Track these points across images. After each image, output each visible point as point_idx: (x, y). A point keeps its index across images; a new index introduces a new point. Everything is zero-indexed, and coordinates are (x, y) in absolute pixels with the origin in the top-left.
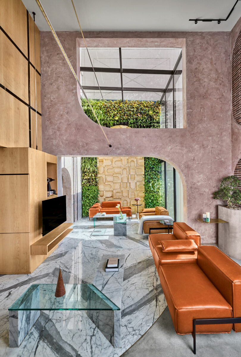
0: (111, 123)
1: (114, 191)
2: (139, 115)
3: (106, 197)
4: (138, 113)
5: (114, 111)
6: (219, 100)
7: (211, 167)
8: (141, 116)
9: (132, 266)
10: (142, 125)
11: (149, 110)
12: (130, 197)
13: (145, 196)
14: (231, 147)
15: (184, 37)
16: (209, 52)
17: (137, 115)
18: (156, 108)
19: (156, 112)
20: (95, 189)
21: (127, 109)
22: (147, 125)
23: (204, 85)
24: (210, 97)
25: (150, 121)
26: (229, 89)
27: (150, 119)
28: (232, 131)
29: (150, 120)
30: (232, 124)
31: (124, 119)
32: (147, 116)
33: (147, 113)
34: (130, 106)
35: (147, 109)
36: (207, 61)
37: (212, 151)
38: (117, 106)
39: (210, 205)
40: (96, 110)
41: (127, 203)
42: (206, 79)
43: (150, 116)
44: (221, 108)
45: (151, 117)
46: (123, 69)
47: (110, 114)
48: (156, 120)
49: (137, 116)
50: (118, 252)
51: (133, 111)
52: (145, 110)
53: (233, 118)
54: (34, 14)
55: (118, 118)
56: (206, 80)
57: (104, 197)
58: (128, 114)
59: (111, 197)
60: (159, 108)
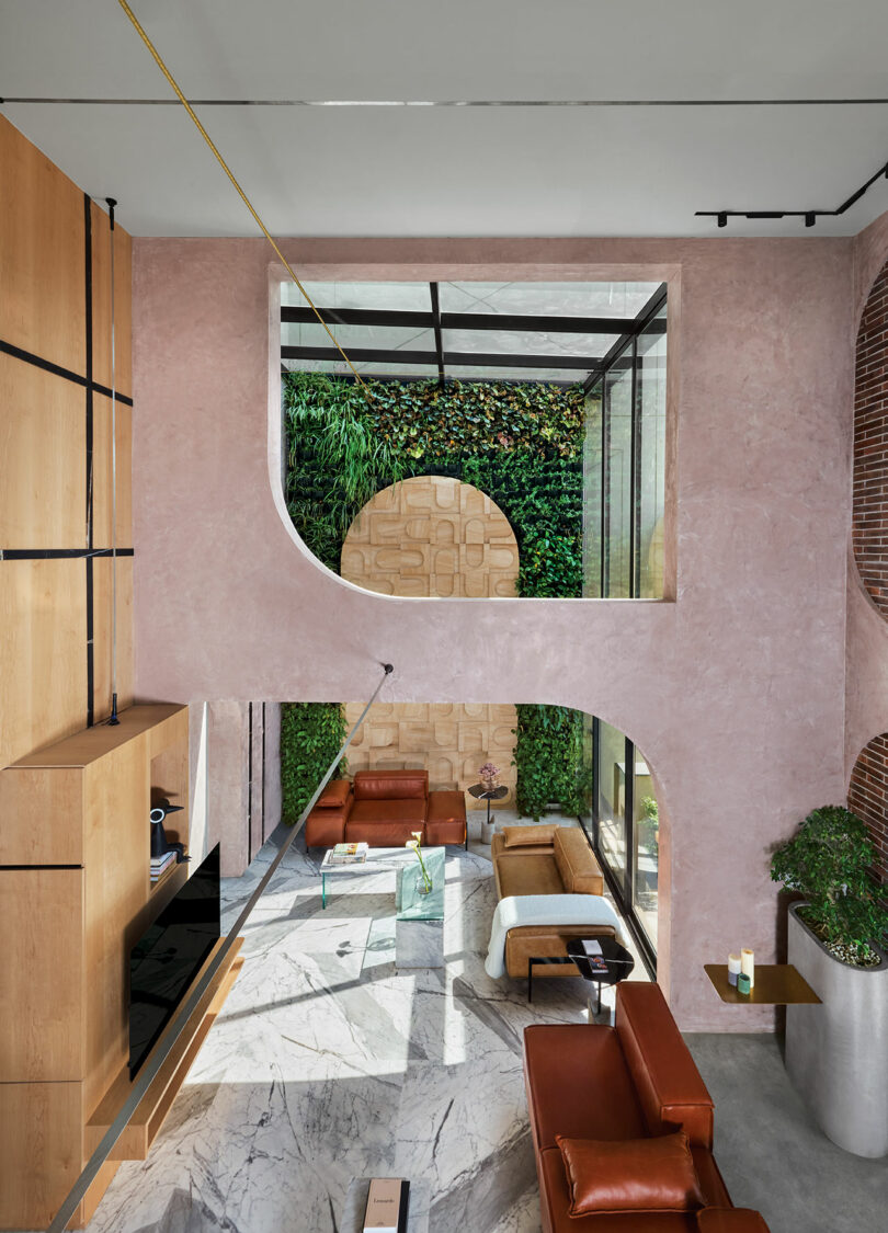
0: (395, 471)
1: (403, 726)
2: (501, 440)
3: (371, 748)
4: (500, 431)
5: (410, 424)
6: (802, 495)
7: (766, 748)
8: (512, 443)
9: (456, 1188)
10: (513, 477)
11: (540, 419)
12: (461, 748)
13: (520, 745)
14: (843, 675)
15: (676, 260)
16: (771, 314)
17: (496, 438)
18: (569, 411)
19: (568, 426)
20: (330, 718)
21: (457, 415)
22: (532, 477)
23: (745, 440)
24: (770, 484)
25: (545, 461)
26: (844, 454)
27: (546, 453)
28: (848, 617)
29: (543, 458)
30: (848, 591)
31: (445, 454)
32: (534, 441)
33: (534, 433)
34: (467, 406)
35: (534, 417)
36: (761, 351)
37: (772, 689)
38: (420, 408)
39: (758, 889)
40: (341, 420)
41: (451, 769)
42: (755, 417)
43: (546, 441)
44: (810, 527)
45: (549, 448)
46: (443, 314)
47: (391, 436)
48: (565, 457)
49: (496, 441)
50: (410, 1083)
51: (481, 425)
52: (525, 423)
53: (856, 571)
54: (112, 202)
55: (422, 451)
56: (755, 421)
57: (364, 747)
58: (462, 436)
59: (391, 745)
60: (578, 413)
